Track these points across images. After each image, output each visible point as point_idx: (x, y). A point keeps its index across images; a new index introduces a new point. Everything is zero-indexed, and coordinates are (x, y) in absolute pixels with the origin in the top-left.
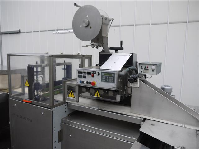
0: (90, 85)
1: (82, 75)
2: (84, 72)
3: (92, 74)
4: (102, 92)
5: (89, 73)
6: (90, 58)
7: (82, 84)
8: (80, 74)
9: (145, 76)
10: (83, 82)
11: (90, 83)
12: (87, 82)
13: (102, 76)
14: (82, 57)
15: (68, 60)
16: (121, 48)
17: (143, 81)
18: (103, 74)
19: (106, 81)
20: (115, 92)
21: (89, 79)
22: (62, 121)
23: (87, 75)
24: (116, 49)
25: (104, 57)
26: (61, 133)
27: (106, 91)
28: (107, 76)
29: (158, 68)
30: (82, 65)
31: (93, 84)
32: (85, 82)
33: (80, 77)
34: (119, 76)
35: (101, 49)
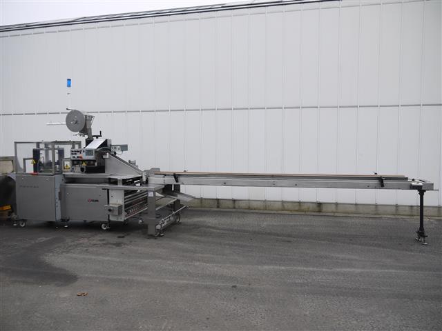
0: (79, 159)
1: (74, 153)
2: (75, 151)
3: (80, 152)
4: (87, 162)
5: (78, 152)
6: (79, 143)
7: (74, 159)
9: (115, 153)
10: (75, 157)
11: (79, 157)
12: (77, 157)
13: (86, 152)
14: (73, 143)
15: (61, 146)
16: (101, 136)
17: (112, 155)
19: (88, 155)
20: (94, 161)
21: (78, 155)
22: (61, 185)
24: (97, 137)
25: (88, 142)
26: (60, 193)
27: (89, 161)
28: (89, 152)
29: (124, 148)
30: (73, 147)
31: (81, 157)
33: (72, 154)
34: (96, 152)
35: (86, 137)
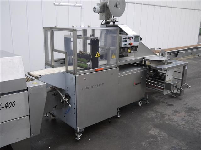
1: (125, 40)
2: (126, 38)
3: (130, 38)
7: (125, 46)
8: (124, 40)
10: (126, 44)
11: (129, 44)
12: (128, 44)
13: (134, 39)
18: (135, 38)
19: (136, 41)
21: (129, 42)
23: (127, 40)
27: (132, 47)
28: (137, 39)
31: (131, 44)
32: (127, 44)
33: (124, 41)
